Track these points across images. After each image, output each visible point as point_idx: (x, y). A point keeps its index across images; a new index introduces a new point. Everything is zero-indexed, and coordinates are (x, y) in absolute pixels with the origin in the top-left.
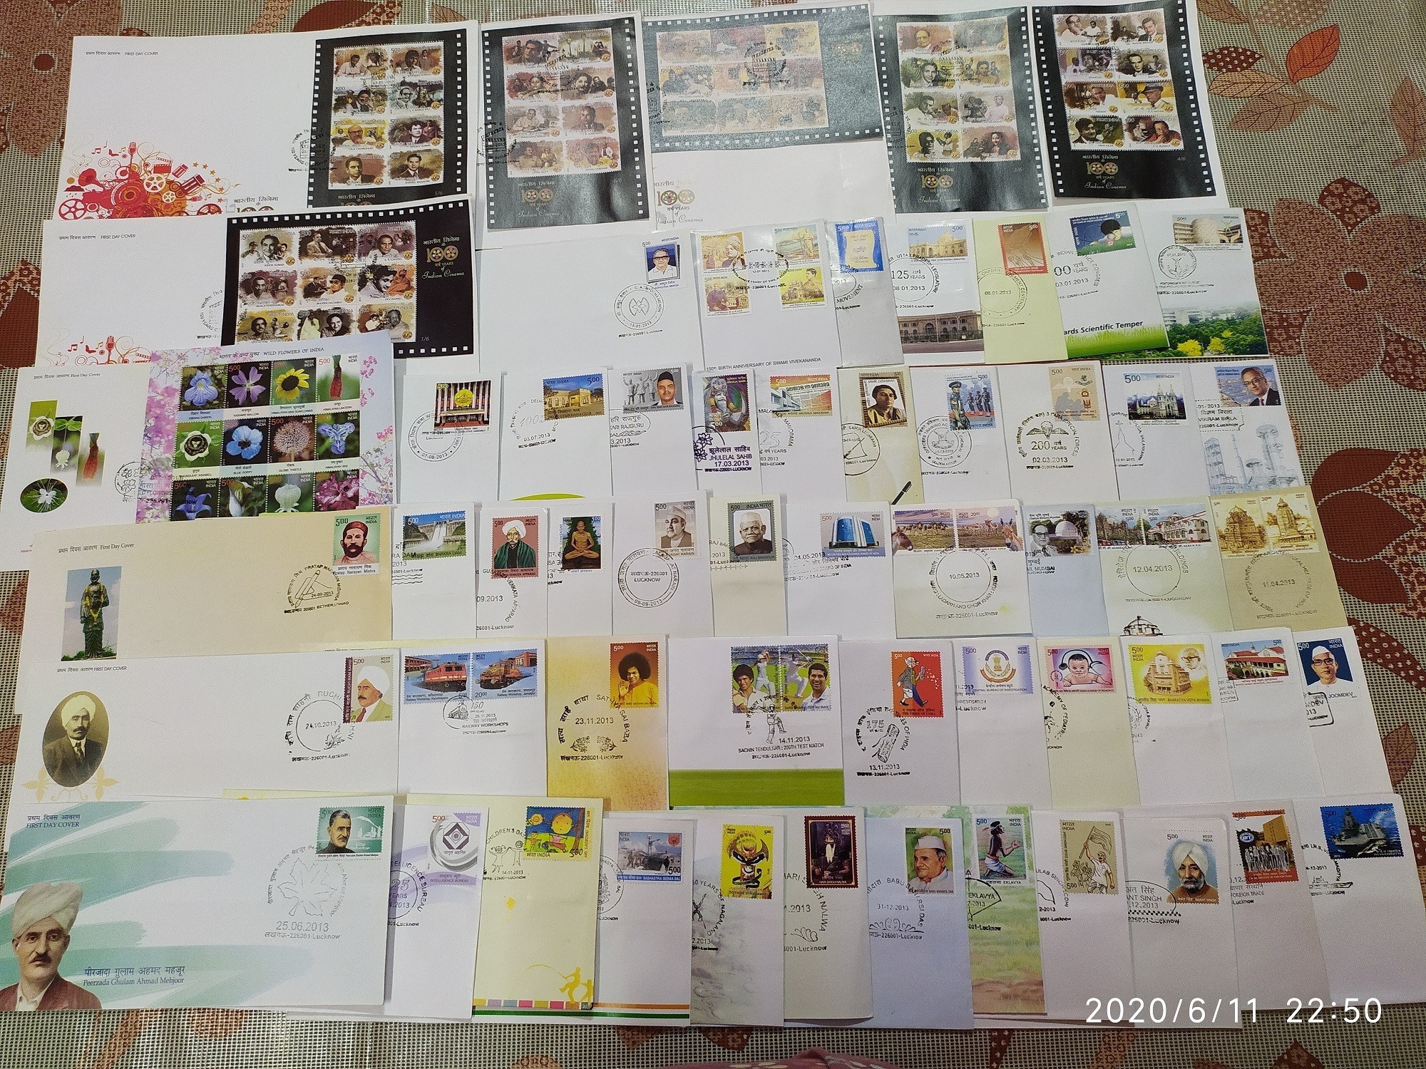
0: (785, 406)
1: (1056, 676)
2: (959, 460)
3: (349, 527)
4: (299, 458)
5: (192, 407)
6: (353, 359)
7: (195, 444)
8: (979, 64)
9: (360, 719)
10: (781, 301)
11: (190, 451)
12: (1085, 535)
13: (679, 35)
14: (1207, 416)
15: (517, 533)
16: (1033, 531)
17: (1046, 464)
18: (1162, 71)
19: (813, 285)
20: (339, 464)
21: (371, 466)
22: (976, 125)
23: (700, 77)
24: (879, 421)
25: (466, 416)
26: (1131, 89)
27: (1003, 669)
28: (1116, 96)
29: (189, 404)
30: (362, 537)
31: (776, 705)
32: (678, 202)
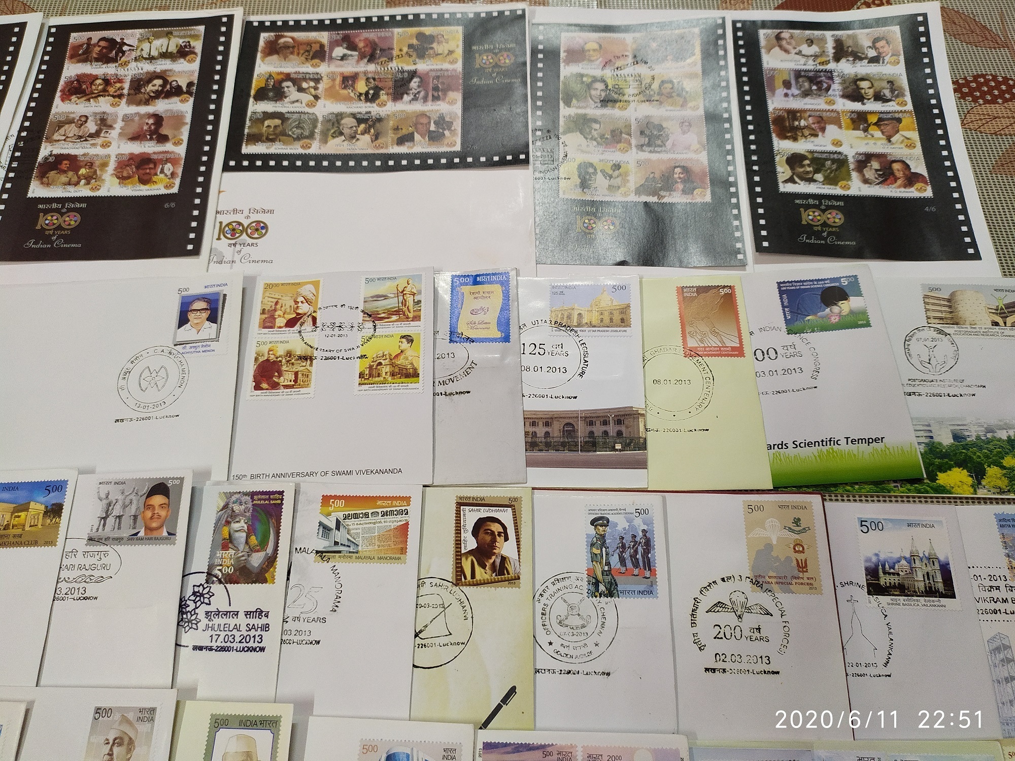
0: (336, 543)
2: (596, 651)
8: (663, 82)
10: (358, 380)
13: (288, 37)
14: (987, 595)
17: (736, 666)
18: (900, 100)
19: (407, 359)
22: (654, 157)
23: (305, 85)
24: (478, 576)
26: (860, 121)
28: (840, 127)
32: (244, 236)
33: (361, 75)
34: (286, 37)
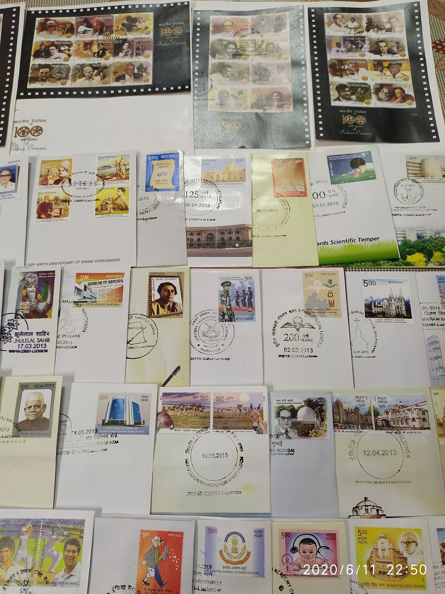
0: (84, 297)
1: (287, 560)
2: (222, 348)
8: (268, 44)
10: (95, 212)
12: (323, 420)
13: (52, 20)
14: (429, 316)
16: (278, 415)
17: (295, 354)
18: (402, 53)
19: (121, 200)
22: (262, 87)
23: (62, 48)
24: (161, 313)
26: (378, 65)
27: (240, 551)
28: (367, 69)
31: (30, 579)
32: (30, 135)
33: (95, 42)
34: (51, 20)
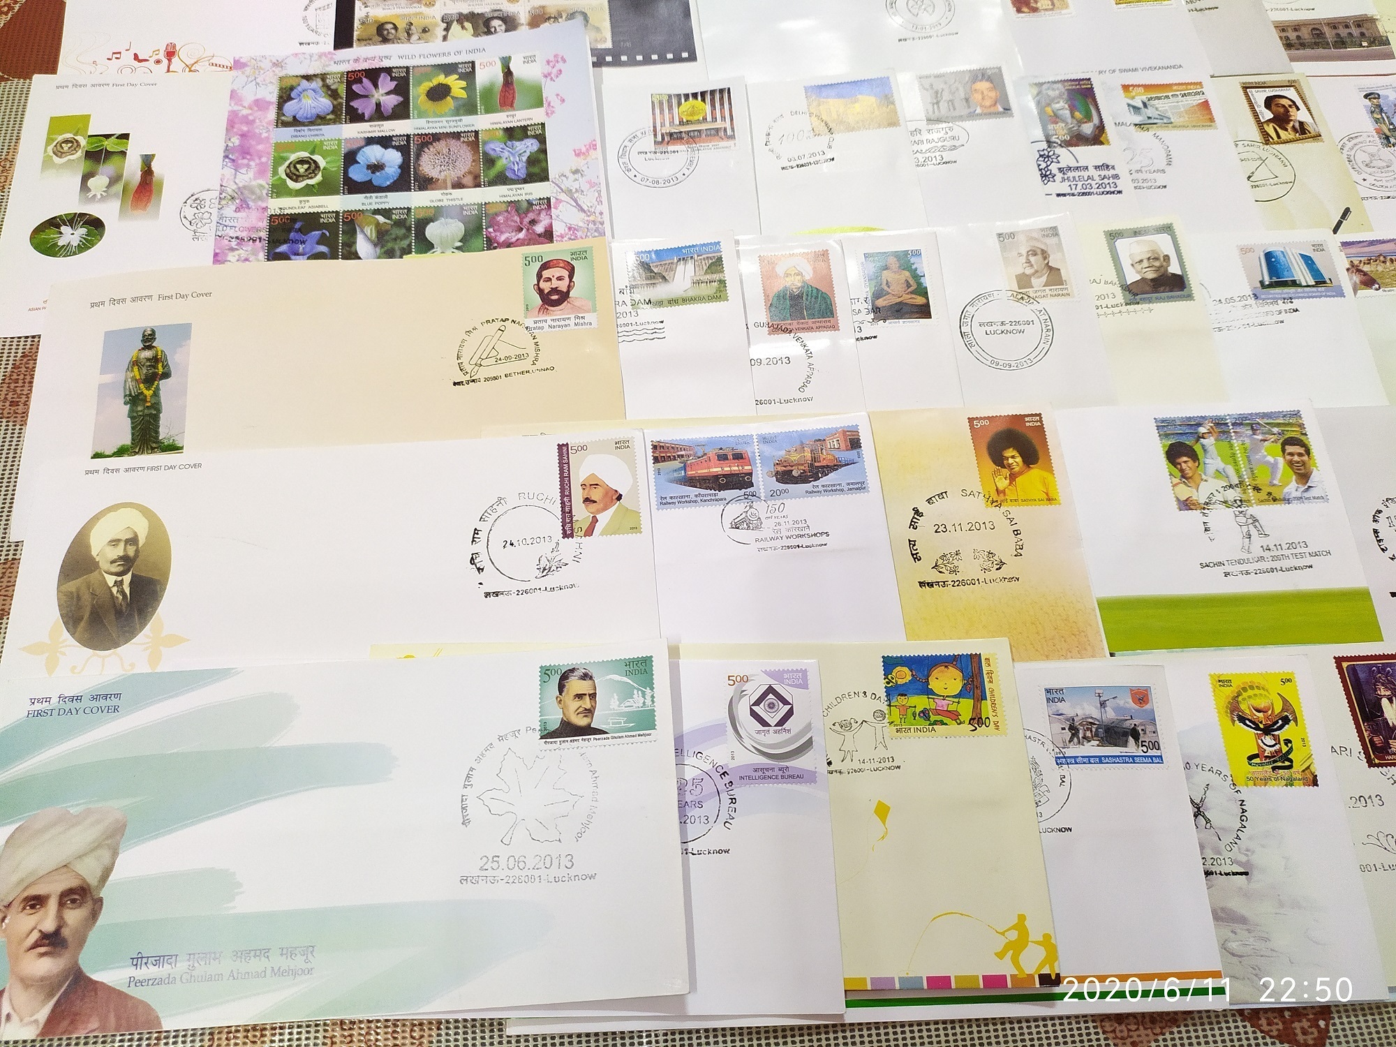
3: (545, 266)
4: (458, 185)
5: (295, 122)
6: (529, 59)
7: (302, 169)
9: (589, 532)
11: (295, 177)
15: (799, 274)
20: (519, 192)
21: (569, 192)
24: (1283, 137)
25: (699, 131)
29: (290, 119)
30: (567, 279)
31: (1244, 497)
